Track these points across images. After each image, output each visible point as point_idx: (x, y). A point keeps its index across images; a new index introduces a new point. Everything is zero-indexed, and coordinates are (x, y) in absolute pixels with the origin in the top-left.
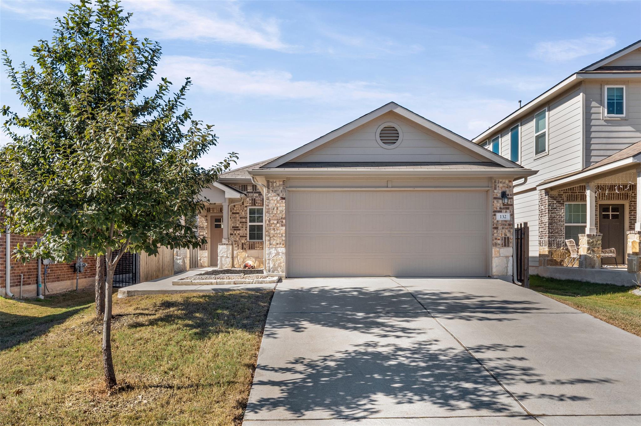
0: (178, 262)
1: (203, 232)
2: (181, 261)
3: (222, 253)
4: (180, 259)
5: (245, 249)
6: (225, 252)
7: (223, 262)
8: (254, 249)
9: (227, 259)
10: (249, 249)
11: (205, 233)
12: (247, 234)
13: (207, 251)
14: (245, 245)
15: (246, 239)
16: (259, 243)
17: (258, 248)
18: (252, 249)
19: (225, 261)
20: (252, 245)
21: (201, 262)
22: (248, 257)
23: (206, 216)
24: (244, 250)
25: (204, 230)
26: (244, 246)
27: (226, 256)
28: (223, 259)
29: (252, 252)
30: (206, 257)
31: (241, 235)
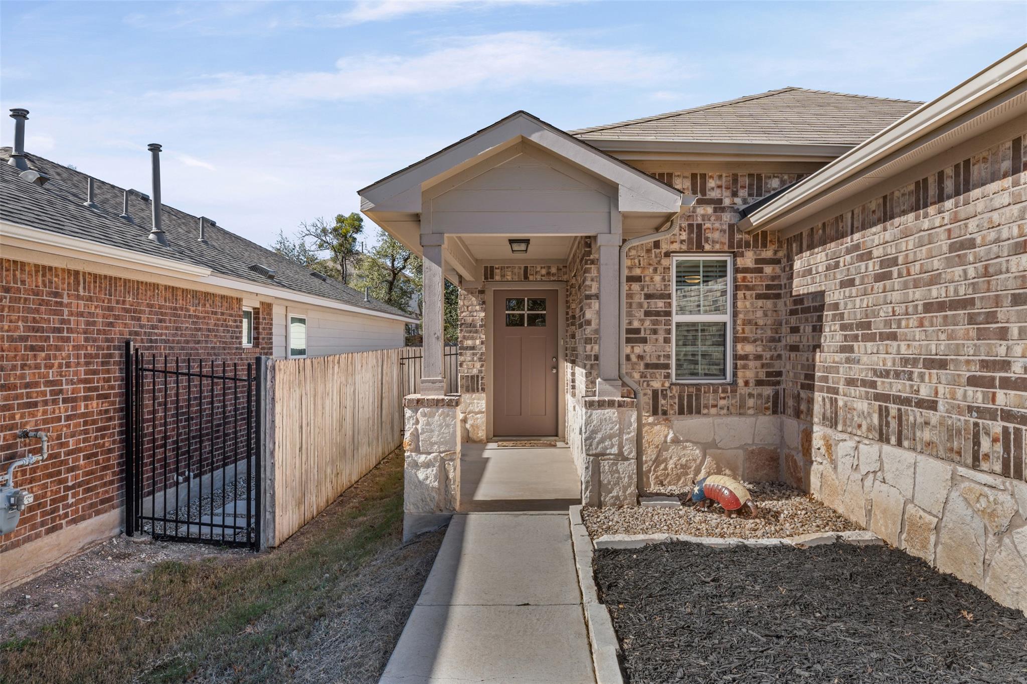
0: (421, 475)
1: (473, 338)
2: (432, 472)
3: (602, 440)
4: (427, 465)
5: (665, 413)
6: (611, 437)
7: (605, 479)
8: (699, 412)
9: (622, 466)
10: (681, 412)
11: (478, 342)
12: (668, 357)
13: (484, 395)
14: (665, 397)
15: (668, 376)
16: (715, 391)
17: (713, 411)
18: (690, 412)
19: (612, 472)
20: (690, 397)
21: (468, 426)
22: (676, 441)
23: (482, 292)
24: (661, 418)
25: (476, 332)
26: (662, 401)
27: (615, 450)
28: (605, 465)
29: (692, 422)
30: (481, 412)
31: (648, 360)
